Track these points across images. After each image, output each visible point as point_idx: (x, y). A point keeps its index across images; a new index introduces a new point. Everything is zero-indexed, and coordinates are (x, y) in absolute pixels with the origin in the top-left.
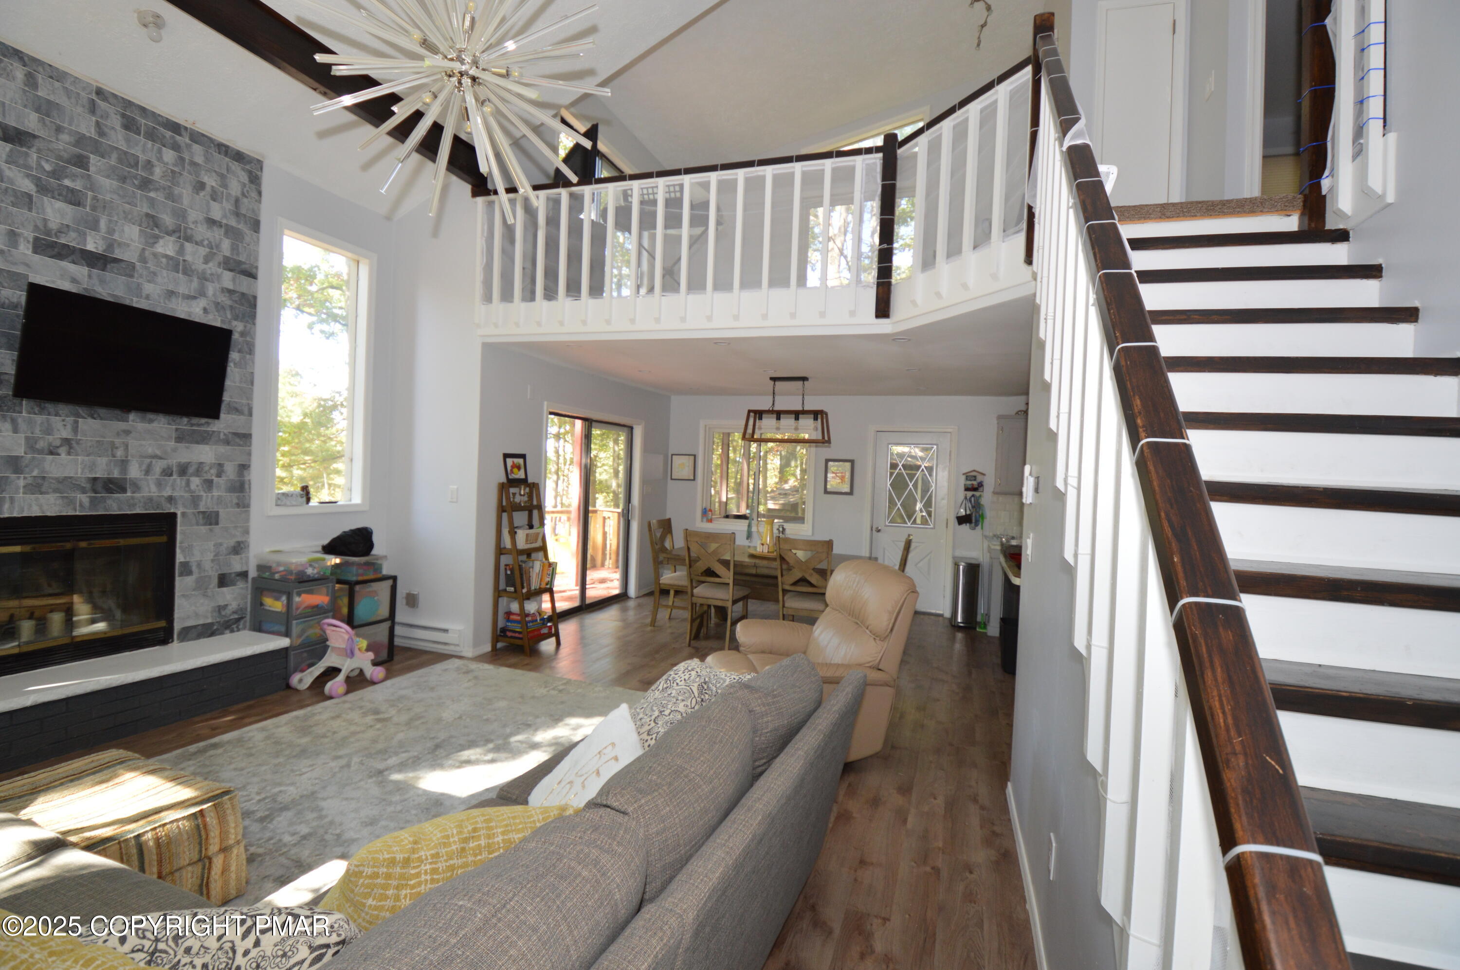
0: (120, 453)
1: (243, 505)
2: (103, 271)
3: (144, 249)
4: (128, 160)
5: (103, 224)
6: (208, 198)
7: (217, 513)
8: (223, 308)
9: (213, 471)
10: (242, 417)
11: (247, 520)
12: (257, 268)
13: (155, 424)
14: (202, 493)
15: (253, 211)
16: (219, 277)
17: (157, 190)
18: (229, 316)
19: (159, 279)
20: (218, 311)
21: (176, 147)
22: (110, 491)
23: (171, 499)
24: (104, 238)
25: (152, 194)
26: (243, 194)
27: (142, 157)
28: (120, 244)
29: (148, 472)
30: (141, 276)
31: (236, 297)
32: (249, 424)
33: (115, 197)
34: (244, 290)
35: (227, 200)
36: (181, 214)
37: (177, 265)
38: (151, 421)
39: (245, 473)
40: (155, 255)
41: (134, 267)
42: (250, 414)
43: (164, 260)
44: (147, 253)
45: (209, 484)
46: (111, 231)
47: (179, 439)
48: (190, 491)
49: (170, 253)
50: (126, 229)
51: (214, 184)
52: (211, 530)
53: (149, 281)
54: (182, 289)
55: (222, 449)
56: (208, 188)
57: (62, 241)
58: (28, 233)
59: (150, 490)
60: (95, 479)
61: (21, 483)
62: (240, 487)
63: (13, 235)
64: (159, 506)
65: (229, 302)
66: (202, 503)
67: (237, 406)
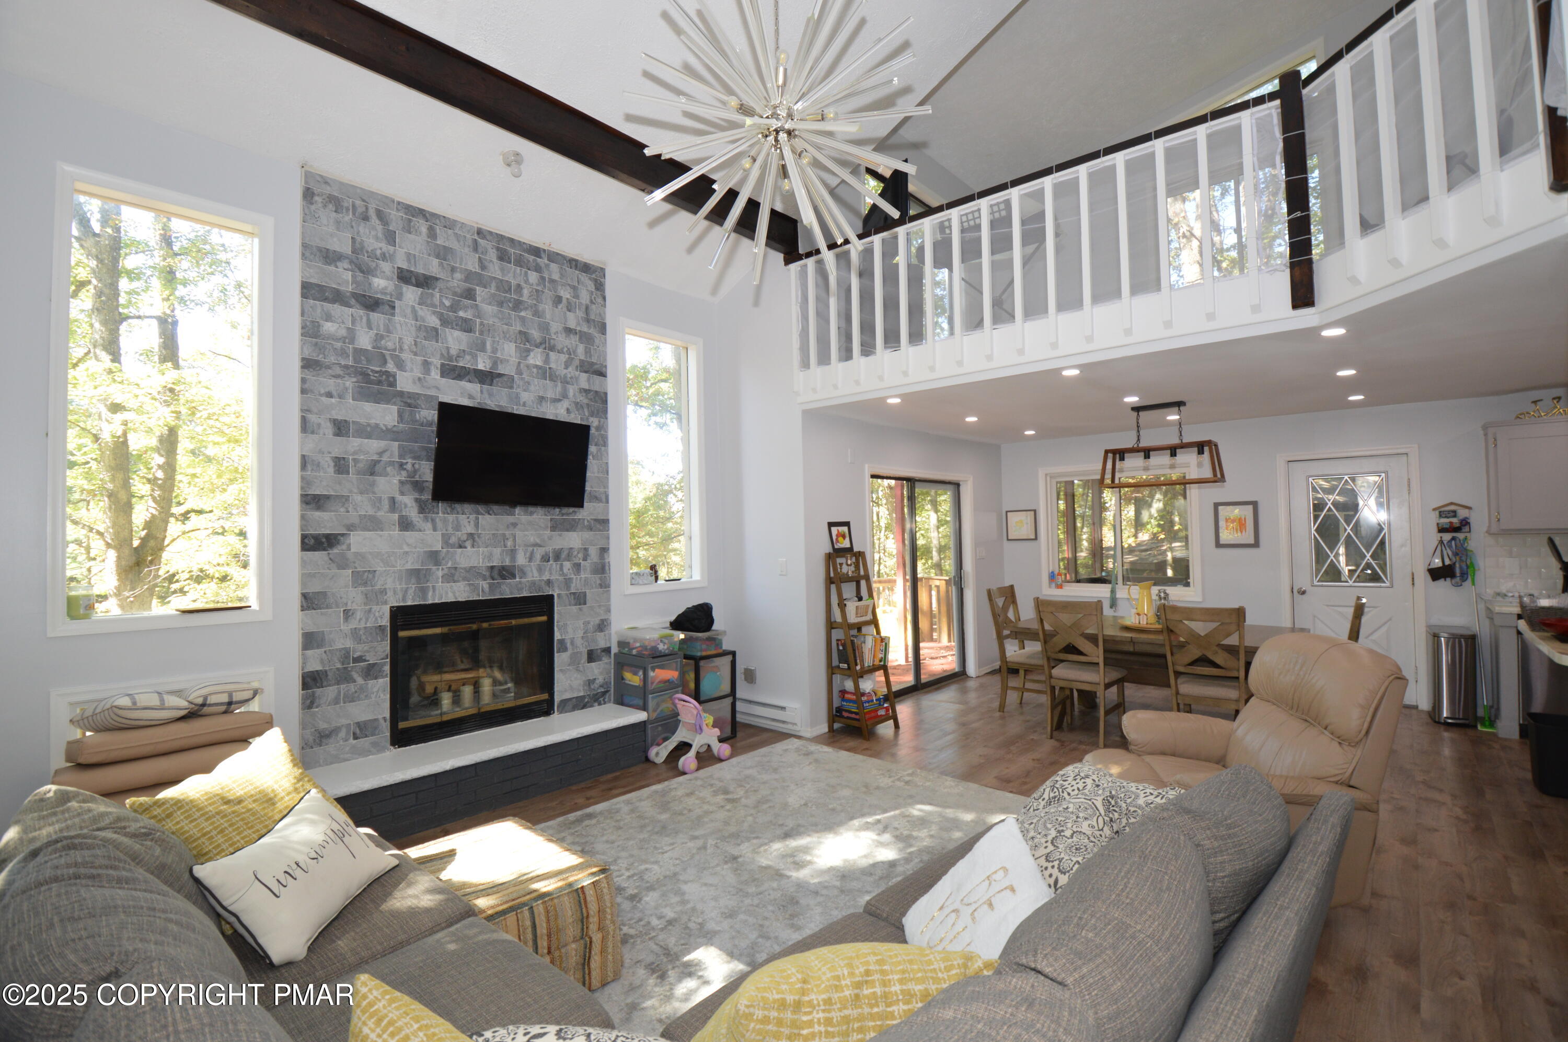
0: (509, 543)
1: (605, 585)
2: (491, 385)
3: (519, 363)
4: (504, 286)
5: (488, 346)
6: (565, 309)
7: (585, 594)
8: (582, 406)
9: (581, 555)
10: (601, 505)
11: (609, 599)
12: (606, 367)
13: (535, 516)
14: (572, 576)
15: (600, 315)
16: (577, 379)
17: (526, 309)
18: (587, 413)
19: (532, 388)
20: (578, 410)
21: (538, 269)
22: (503, 577)
23: (549, 582)
24: (490, 357)
25: (523, 314)
26: (592, 302)
27: (514, 282)
28: (501, 362)
29: (531, 559)
30: (519, 387)
31: (591, 395)
32: (607, 510)
33: (496, 320)
34: (597, 388)
35: (579, 309)
36: (545, 328)
37: (546, 373)
38: (531, 514)
39: (606, 555)
40: (528, 366)
41: (513, 380)
42: (607, 502)
43: (535, 370)
44: (522, 365)
45: (577, 567)
46: (495, 351)
47: (553, 529)
48: (563, 574)
49: (539, 363)
50: (506, 346)
51: (568, 296)
52: (580, 609)
53: (525, 390)
54: (550, 394)
55: (587, 535)
56: (564, 301)
57: (461, 364)
58: (436, 362)
59: (533, 575)
60: (492, 568)
61: (440, 573)
62: (602, 569)
63: (426, 365)
64: (540, 589)
65: (586, 401)
66: (573, 585)
67: (597, 494)
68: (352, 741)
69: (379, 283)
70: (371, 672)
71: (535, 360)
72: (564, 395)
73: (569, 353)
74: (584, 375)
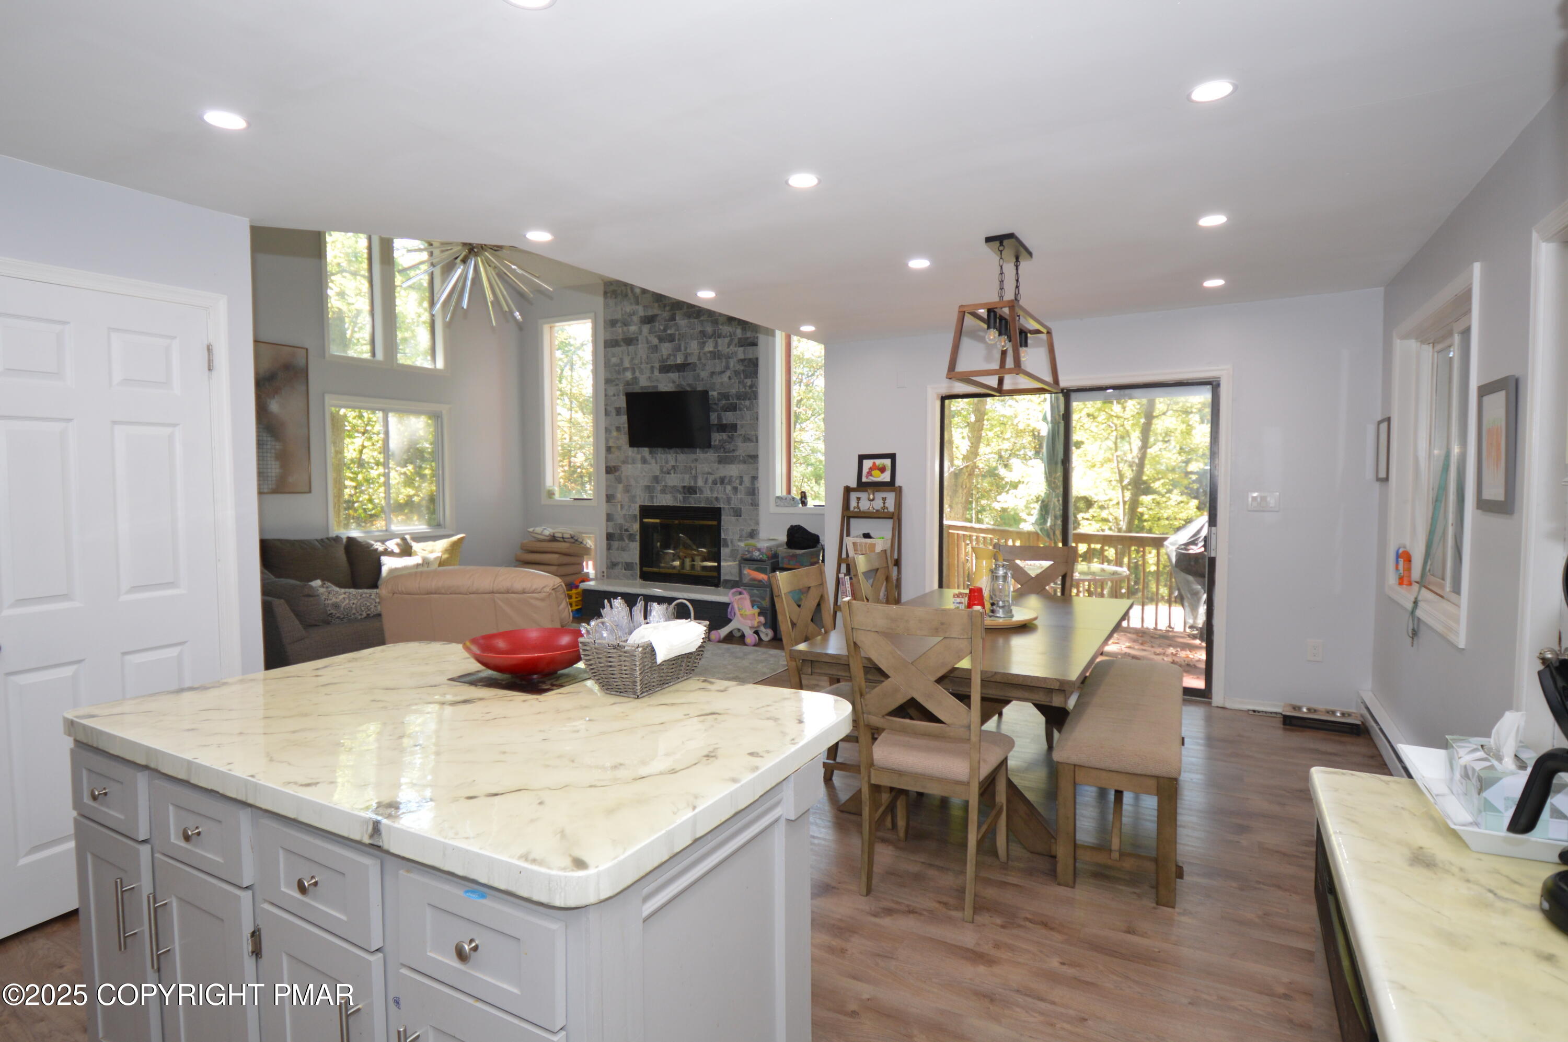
0: (694, 472)
1: (755, 504)
2: (683, 372)
5: (683, 348)
7: (740, 509)
8: (739, 373)
9: (738, 481)
10: (752, 444)
11: (757, 515)
13: (708, 454)
14: (732, 496)
16: (736, 353)
18: (742, 377)
19: (707, 367)
22: (690, 493)
23: (717, 499)
24: (683, 354)
28: (689, 355)
29: (706, 482)
30: (699, 369)
31: (746, 363)
32: (757, 448)
34: (751, 356)
37: (716, 355)
38: (706, 452)
39: (756, 482)
40: (705, 354)
41: (695, 365)
42: (757, 442)
43: (709, 355)
44: (701, 354)
45: (735, 489)
46: (686, 349)
47: (720, 462)
48: (727, 494)
49: (711, 349)
50: (692, 345)
52: (738, 520)
53: (703, 370)
54: (718, 369)
55: (742, 466)
57: (669, 363)
58: (657, 365)
59: (707, 493)
60: (684, 487)
61: (659, 488)
62: (753, 492)
63: (652, 368)
64: (711, 503)
65: (742, 368)
66: (732, 502)
67: (749, 436)
68: (624, 571)
69: (633, 328)
70: (631, 537)
71: (709, 347)
72: (727, 367)
73: (731, 336)
74: (741, 349)
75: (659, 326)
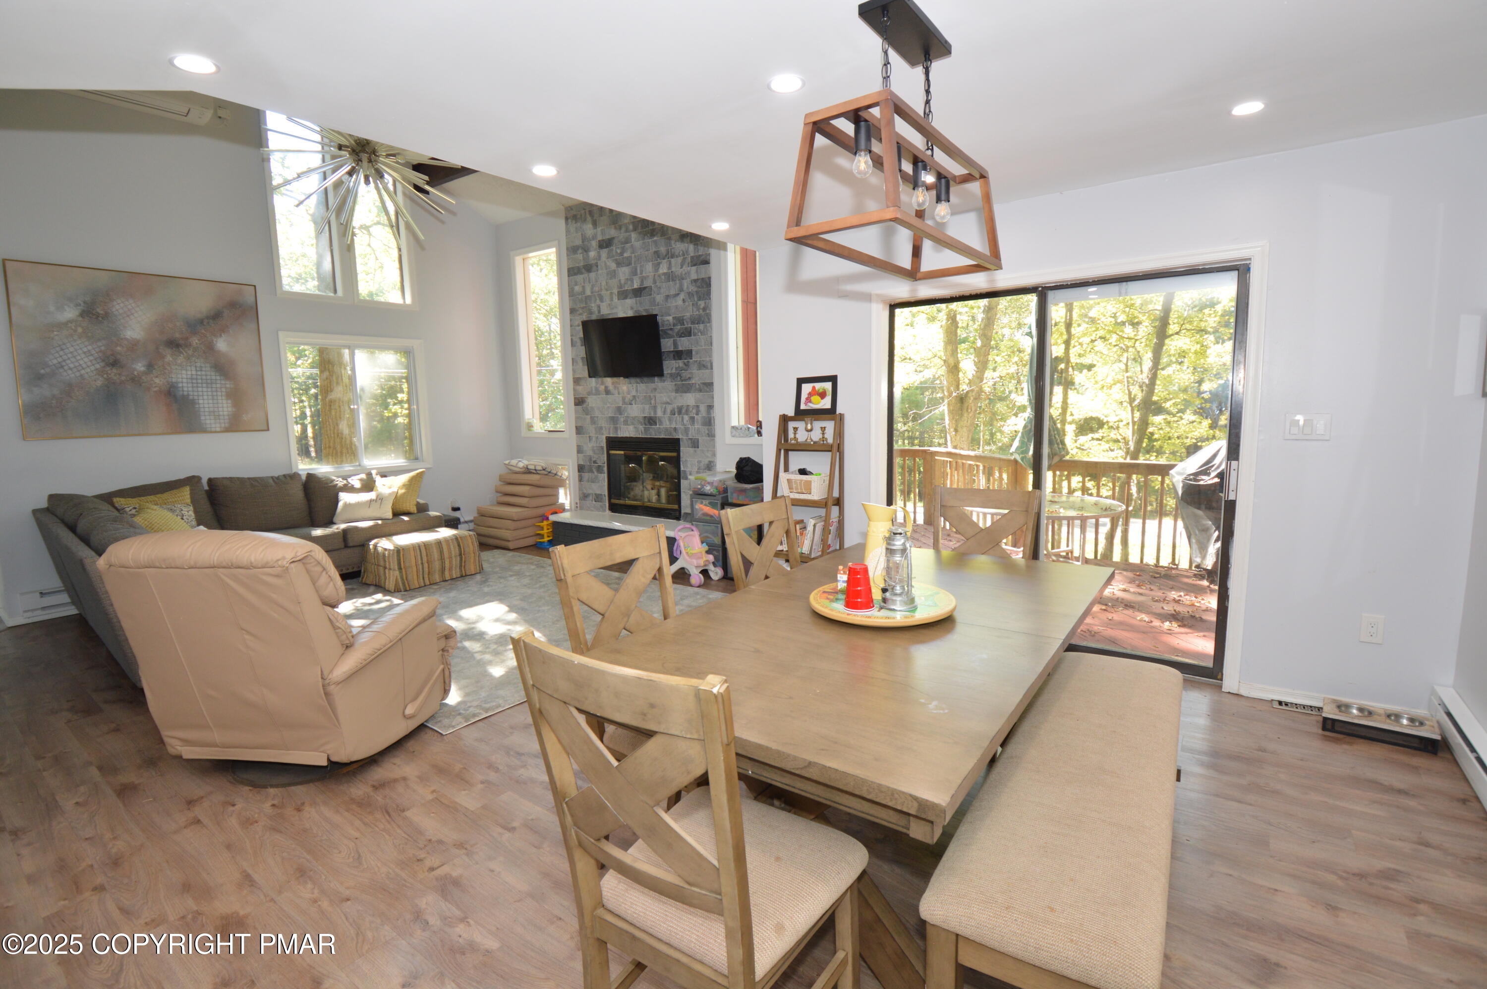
0: (653, 402)
1: (711, 435)
2: (640, 297)
3: (654, 275)
5: (639, 271)
7: (698, 440)
8: (693, 295)
9: (694, 411)
10: (707, 371)
11: (714, 446)
12: (709, 254)
14: (690, 426)
16: (689, 273)
18: (696, 299)
19: (662, 291)
22: (651, 424)
23: (675, 429)
24: (639, 278)
25: (655, 238)
28: (645, 278)
29: (664, 412)
30: (654, 292)
31: (699, 284)
32: (711, 375)
34: (703, 276)
37: (670, 277)
38: (664, 381)
39: (711, 411)
40: (659, 276)
41: (651, 289)
42: (712, 368)
43: (663, 277)
44: (656, 276)
45: (692, 419)
46: (641, 273)
47: (677, 391)
48: (684, 425)
49: (665, 271)
50: (647, 267)
52: (695, 452)
53: (658, 294)
54: (672, 292)
55: (698, 395)
57: (626, 288)
58: (615, 291)
59: (666, 424)
60: (645, 417)
61: (622, 420)
62: (709, 422)
63: (612, 294)
64: (671, 434)
65: (695, 289)
66: (690, 433)
67: (704, 363)
68: (595, 502)
69: (592, 254)
70: (599, 469)
71: (663, 269)
72: (681, 290)
73: (684, 255)
74: (694, 268)
75: (616, 249)
